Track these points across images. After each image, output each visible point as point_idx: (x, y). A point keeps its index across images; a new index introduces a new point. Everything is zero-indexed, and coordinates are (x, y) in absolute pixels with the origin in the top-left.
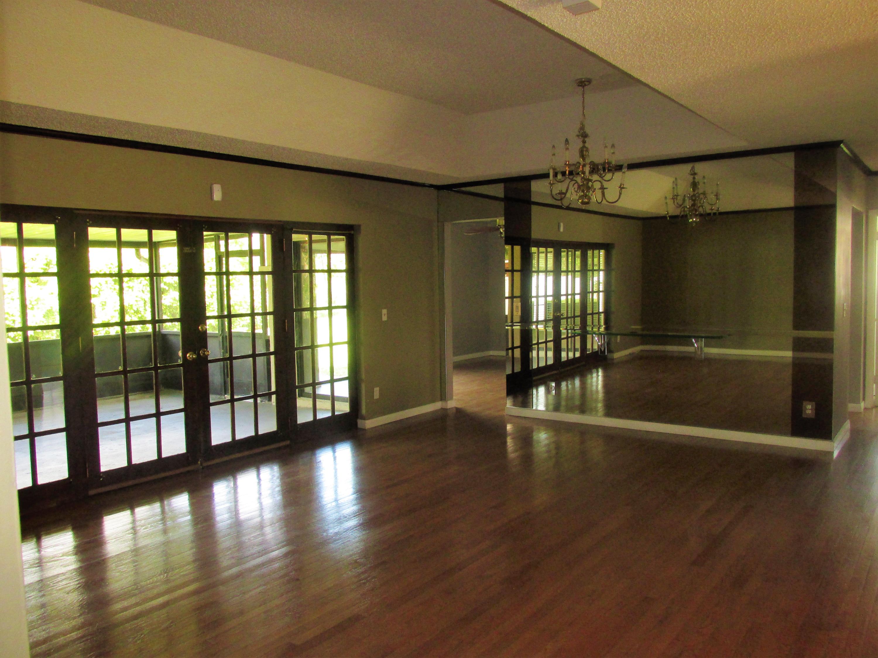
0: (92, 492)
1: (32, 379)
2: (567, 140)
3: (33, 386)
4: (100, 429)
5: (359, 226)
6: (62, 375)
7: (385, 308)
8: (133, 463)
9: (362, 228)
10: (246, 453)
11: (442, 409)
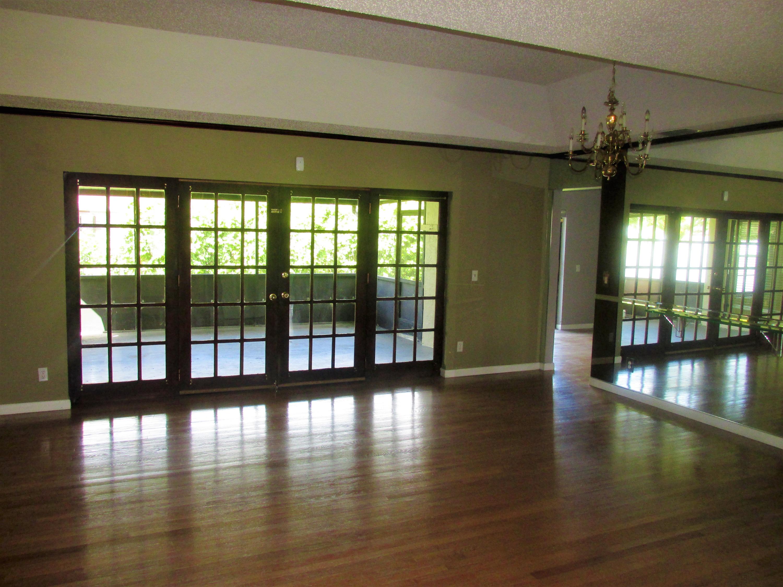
0: (181, 392)
1: (141, 303)
2: (584, 109)
3: (142, 308)
4: (192, 346)
5: (451, 193)
6: (164, 302)
7: (475, 269)
8: (218, 375)
9: (454, 195)
10: (320, 382)
11: (540, 370)
